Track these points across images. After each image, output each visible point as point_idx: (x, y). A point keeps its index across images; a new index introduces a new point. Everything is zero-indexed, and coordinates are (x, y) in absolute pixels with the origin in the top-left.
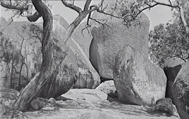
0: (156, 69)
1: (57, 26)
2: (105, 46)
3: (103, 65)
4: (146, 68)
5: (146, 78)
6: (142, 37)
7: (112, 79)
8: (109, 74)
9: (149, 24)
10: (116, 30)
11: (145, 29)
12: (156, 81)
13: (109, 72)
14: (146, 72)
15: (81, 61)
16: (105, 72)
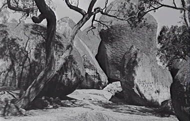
0: (163, 71)
1: (66, 28)
2: (113, 48)
3: (110, 66)
4: (152, 70)
5: (152, 79)
6: (150, 39)
7: (119, 81)
8: (116, 75)
9: (157, 26)
10: (124, 31)
11: (153, 31)
12: (162, 82)
13: (117, 74)
14: (152, 73)
15: (89, 62)
16: (113, 73)
